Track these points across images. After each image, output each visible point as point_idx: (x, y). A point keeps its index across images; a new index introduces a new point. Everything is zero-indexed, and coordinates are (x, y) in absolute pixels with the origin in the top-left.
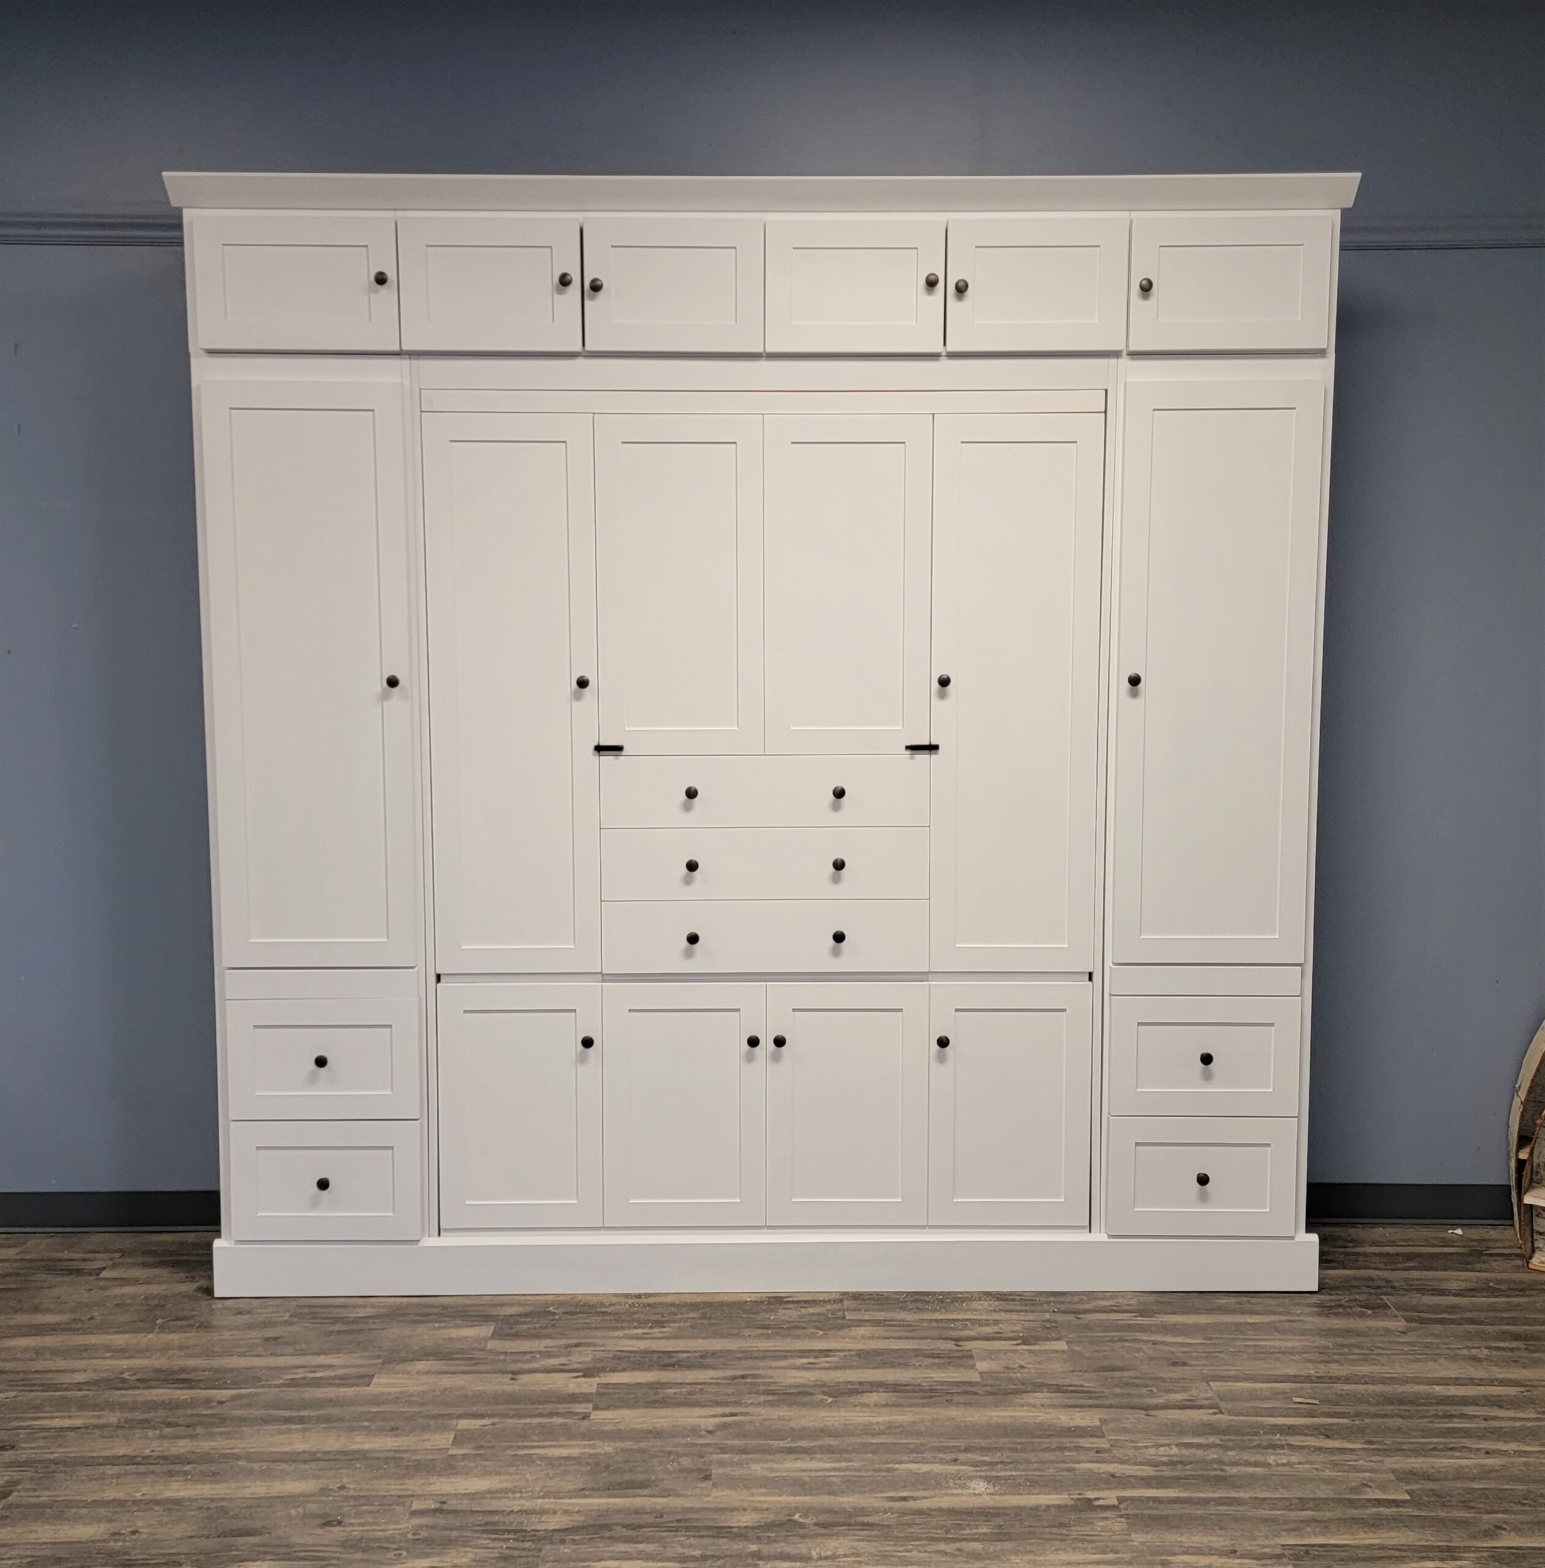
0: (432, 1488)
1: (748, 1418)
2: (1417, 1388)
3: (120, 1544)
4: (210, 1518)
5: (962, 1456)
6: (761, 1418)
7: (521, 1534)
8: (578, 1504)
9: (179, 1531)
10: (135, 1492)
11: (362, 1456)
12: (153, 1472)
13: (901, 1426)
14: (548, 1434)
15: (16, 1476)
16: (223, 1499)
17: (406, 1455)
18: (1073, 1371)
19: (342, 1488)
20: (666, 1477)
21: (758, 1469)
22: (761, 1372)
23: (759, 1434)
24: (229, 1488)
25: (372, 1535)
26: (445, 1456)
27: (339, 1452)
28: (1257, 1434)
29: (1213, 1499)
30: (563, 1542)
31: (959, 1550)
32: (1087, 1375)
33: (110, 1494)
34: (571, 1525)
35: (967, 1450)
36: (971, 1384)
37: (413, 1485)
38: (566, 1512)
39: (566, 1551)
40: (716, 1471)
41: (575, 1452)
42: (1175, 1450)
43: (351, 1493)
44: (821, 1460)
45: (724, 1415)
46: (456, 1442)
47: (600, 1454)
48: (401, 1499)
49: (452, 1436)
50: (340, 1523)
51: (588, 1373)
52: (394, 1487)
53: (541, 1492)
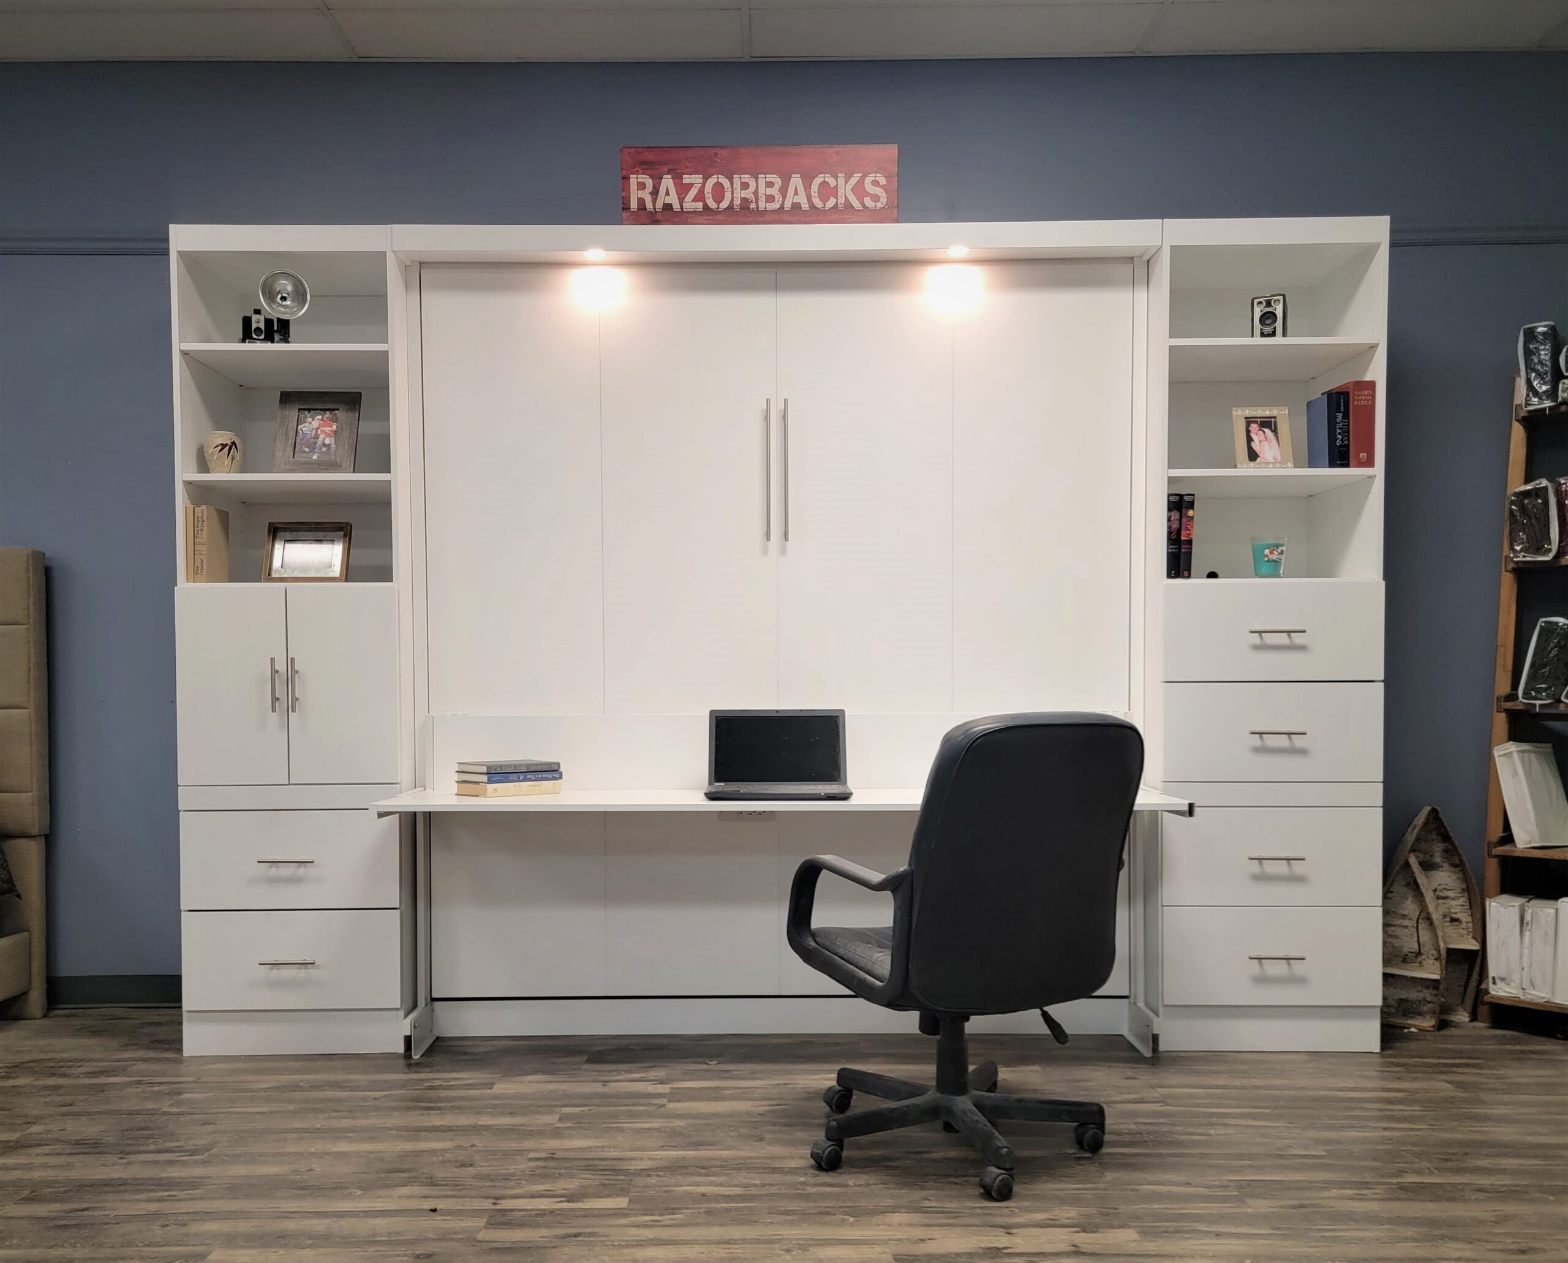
0: (543, 1146)
2: (1322, 1093)
3: (299, 1177)
7: (617, 1171)
9: (345, 1170)
11: (487, 1128)
14: (632, 1115)
15: (217, 1139)
17: (523, 1128)
19: (473, 1146)
22: (799, 1082)
25: (497, 1172)
26: (552, 1128)
27: (468, 1127)
29: (1167, 1154)
30: (649, 1176)
33: (291, 1149)
34: (655, 1166)
37: (528, 1144)
38: (651, 1159)
39: (653, 1181)
41: (656, 1125)
43: (480, 1149)
47: (676, 1127)
48: (519, 1152)
49: (558, 1117)
50: (471, 1165)
51: (662, 1082)
52: (514, 1145)
53: (630, 1148)
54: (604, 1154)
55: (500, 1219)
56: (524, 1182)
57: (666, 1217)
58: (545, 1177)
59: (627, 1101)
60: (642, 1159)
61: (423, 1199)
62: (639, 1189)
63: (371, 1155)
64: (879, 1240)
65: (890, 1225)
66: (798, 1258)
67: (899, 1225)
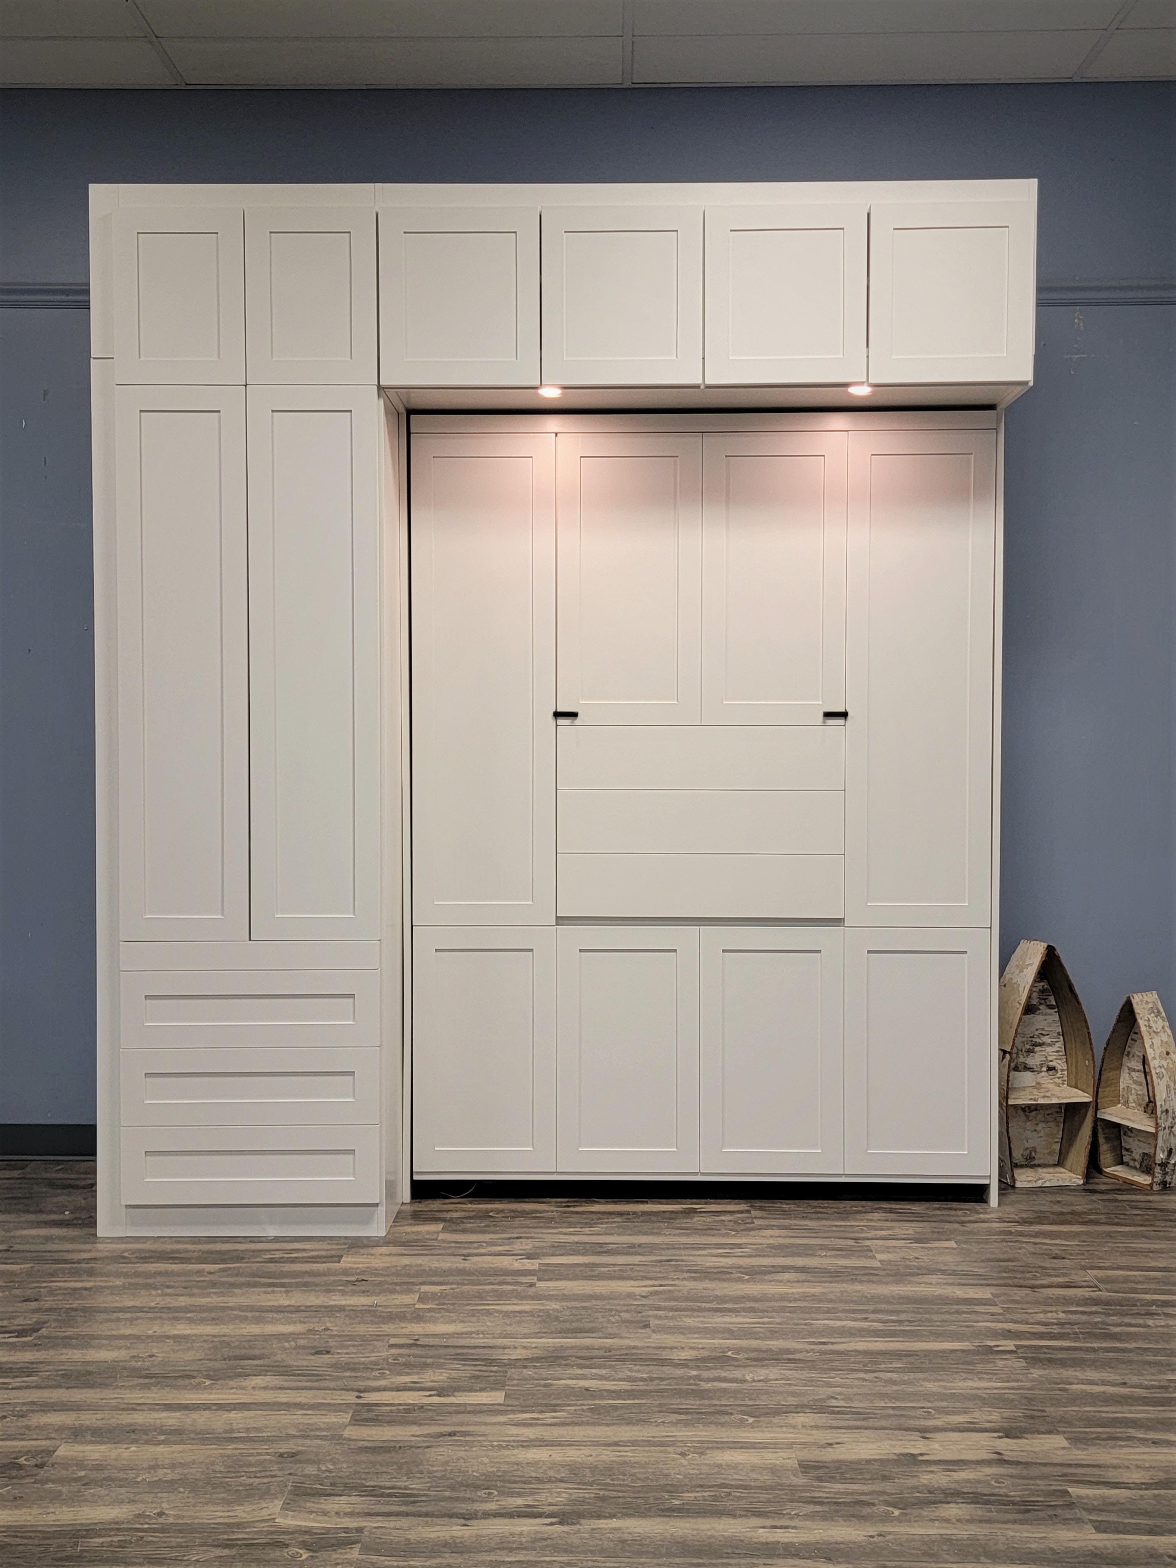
0: (405, 1330)
1: (676, 1288)
3: (139, 1363)
4: (215, 1348)
5: (871, 1316)
6: (688, 1288)
7: (488, 1361)
8: (535, 1342)
9: (189, 1356)
10: (149, 1330)
11: (342, 1309)
12: (161, 1318)
13: (813, 1295)
14: (500, 1296)
15: (45, 1318)
16: (225, 1336)
17: (379, 1309)
18: (963, 1261)
20: (609, 1325)
21: (690, 1322)
22: (684, 1258)
23: (687, 1299)
24: (228, 1328)
25: (357, 1360)
26: (413, 1309)
27: (320, 1306)
28: (1135, 1305)
29: (1101, 1348)
30: (525, 1367)
31: (876, 1378)
32: (975, 1264)
33: (126, 1331)
34: (530, 1356)
35: (873, 1312)
36: (872, 1268)
37: (388, 1328)
38: (525, 1348)
39: (530, 1373)
40: (653, 1322)
41: (527, 1308)
42: (1062, 1315)
43: (335, 1333)
44: (745, 1317)
45: (654, 1286)
46: (421, 1300)
47: (550, 1310)
48: (379, 1337)
49: (417, 1296)
50: (328, 1352)
51: (529, 1256)
52: (372, 1329)
53: (501, 1333)
54: (473, 1341)
55: (366, 1415)
56: (388, 1372)
57: (548, 1415)
58: (409, 1367)
59: (492, 1279)
60: (515, 1347)
61: (279, 1391)
62: (515, 1382)
63: (216, 1340)
64: (783, 1443)
65: (794, 1427)
66: (695, 1462)
67: (804, 1426)
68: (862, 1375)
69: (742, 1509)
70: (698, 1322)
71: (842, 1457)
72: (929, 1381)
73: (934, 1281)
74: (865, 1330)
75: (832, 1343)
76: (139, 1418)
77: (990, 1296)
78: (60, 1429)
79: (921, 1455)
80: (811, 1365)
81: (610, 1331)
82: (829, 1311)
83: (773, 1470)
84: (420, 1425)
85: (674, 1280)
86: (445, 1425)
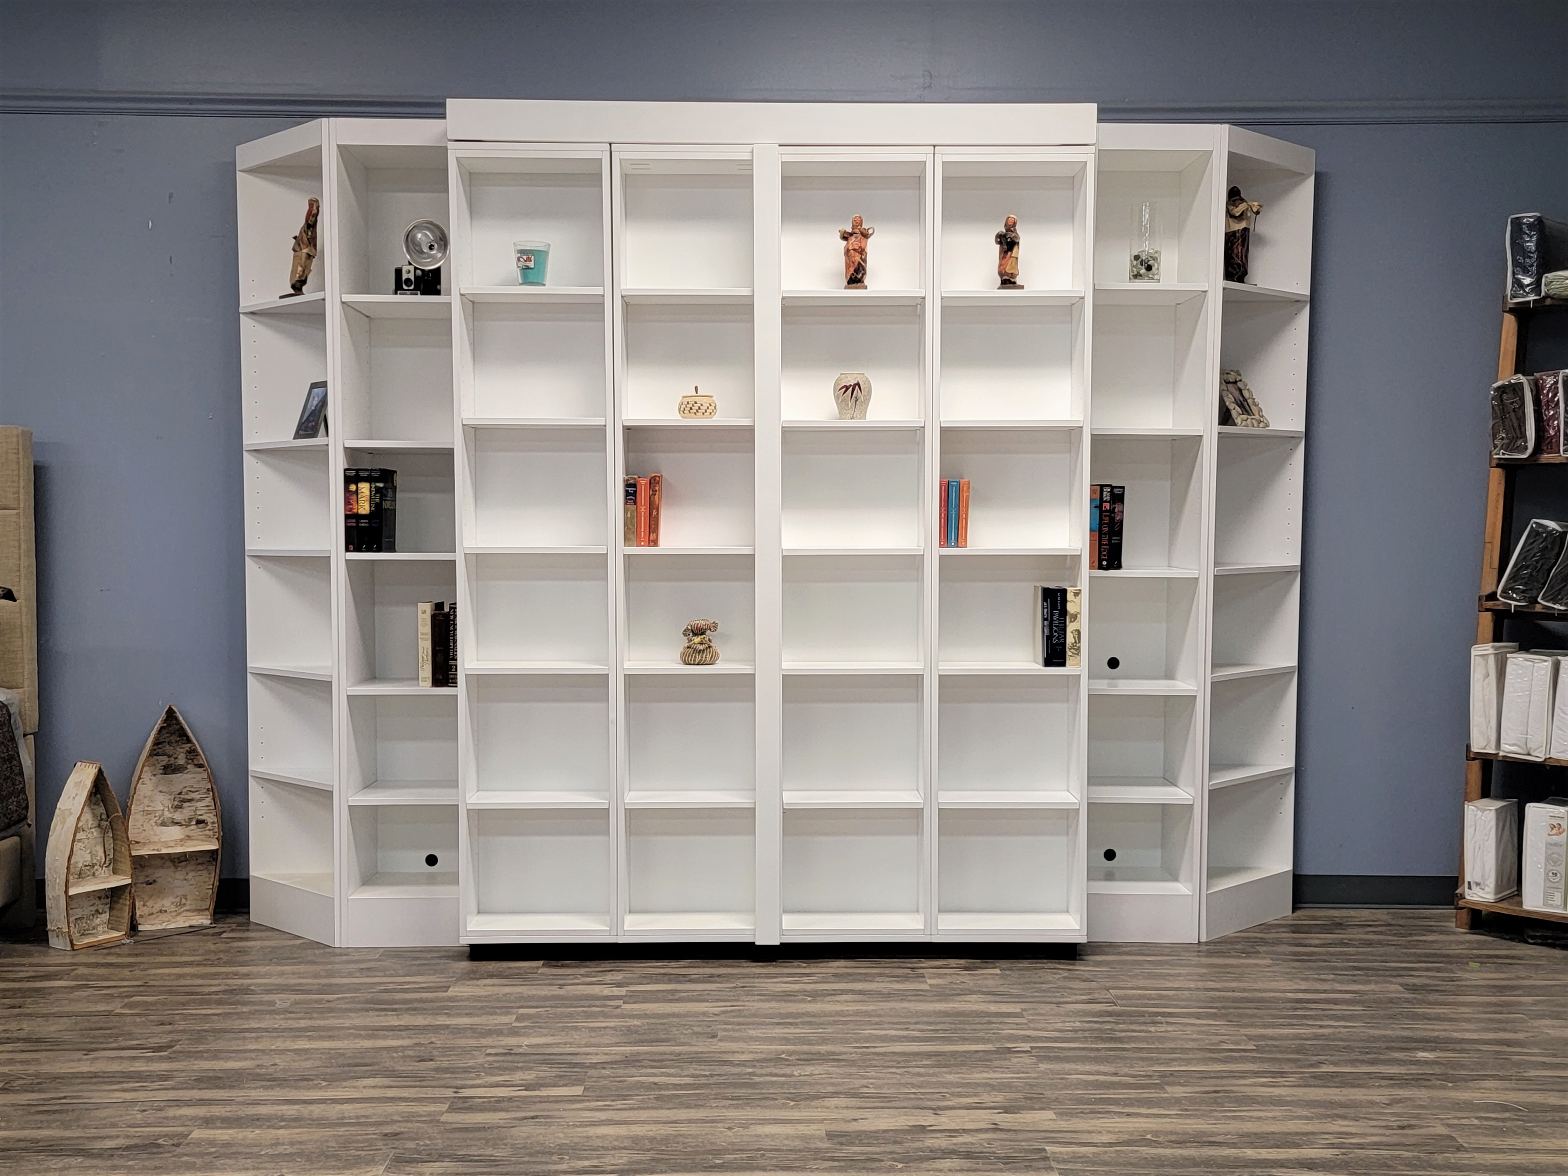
0: (500, 1042)
1: (746, 1008)
2: (1272, 994)
3: (263, 1070)
4: (331, 1058)
5: (912, 1027)
6: (756, 1008)
7: (572, 1064)
8: (614, 1050)
9: (308, 1064)
10: (272, 1045)
11: (447, 1027)
12: (283, 1036)
13: (866, 1012)
14: (589, 1016)
15: (178, 1037)
16: (340, 1049)
17: (480, 1027)
18: (1003, 984)
19: (432, 1043)
20: (682, 1036)
21: (754, 1033)
22: (757, 985)
23: (754, 1016)
24: (343, 1043)
25: (456, 1065)
26: (509, 1027)
27: (427, 1026)
28: (1143, 1016)
29: (1105, 1048)
30: (604, 1068)
31: (906, 1072)
32: (1013, 986)
33: (252, 1047)
34: (611, 1060)
35: (916, 1023)
36: (922, 991)
37: (486, 1041)
38: (606, 1054)
39: (607, 1072)
40: (720, 1034)
41: (612, 1024)
42: (1077, 1024)
43: (438, 1046)
44: (802, 1028)
45: (726, 1006)
46: (517, 1020)
47: (631, 1025)
48: (478, 1048)
49: (515, 1017)
50: (431, 1060)
51: (619, 985)
52: (472, 1042)
53: (586, 1044)
54: (559, 1050)
55: (461, 1105)
56: (483, 1074)
57: (619, 1102)
58: (503, 1070)
59: (582, 1003)
60: (597, 1054)
61: (387, 1089)
63: (332, 1052)
64: (816, 1120)
65: (828, 1108)
66: (739, 1134)
67: (836, 1107)
68: (894, 1070)
69: (772, 1166)
70: (761, 1033)
71: (863, 1129)
72: (950, 1073)
73: (973, 1000)
74: (904, 1037)
75: (874, 1047)
76: (263, 1110)
77: (1020, 1011)
78: (194, 1119)
79: (931, 1126)
80: (852, 1063)
81: (682, 1040)
82: (876, 1024)
83: (803, 1138)
84: (508, 1111)
85: (744, 1001)
86: (530, 1111)
